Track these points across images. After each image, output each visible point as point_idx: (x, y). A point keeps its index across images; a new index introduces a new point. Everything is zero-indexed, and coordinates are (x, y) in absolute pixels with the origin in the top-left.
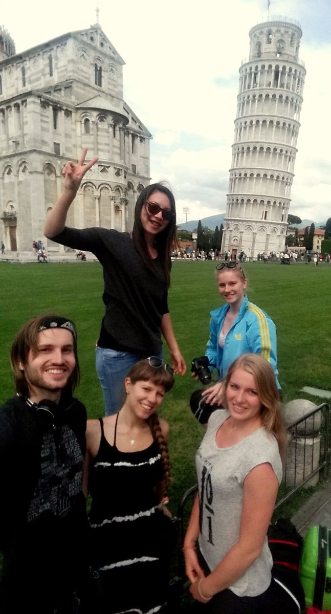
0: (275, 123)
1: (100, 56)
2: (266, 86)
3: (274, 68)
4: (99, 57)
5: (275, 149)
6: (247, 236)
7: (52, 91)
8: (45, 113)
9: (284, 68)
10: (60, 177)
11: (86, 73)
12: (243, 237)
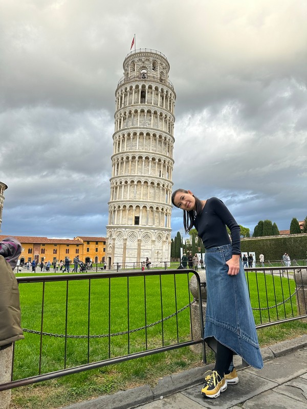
0: (138, 134)
5: (140, 157)
6: (119, 243)
9: (144, 87)
12: (116, 245)
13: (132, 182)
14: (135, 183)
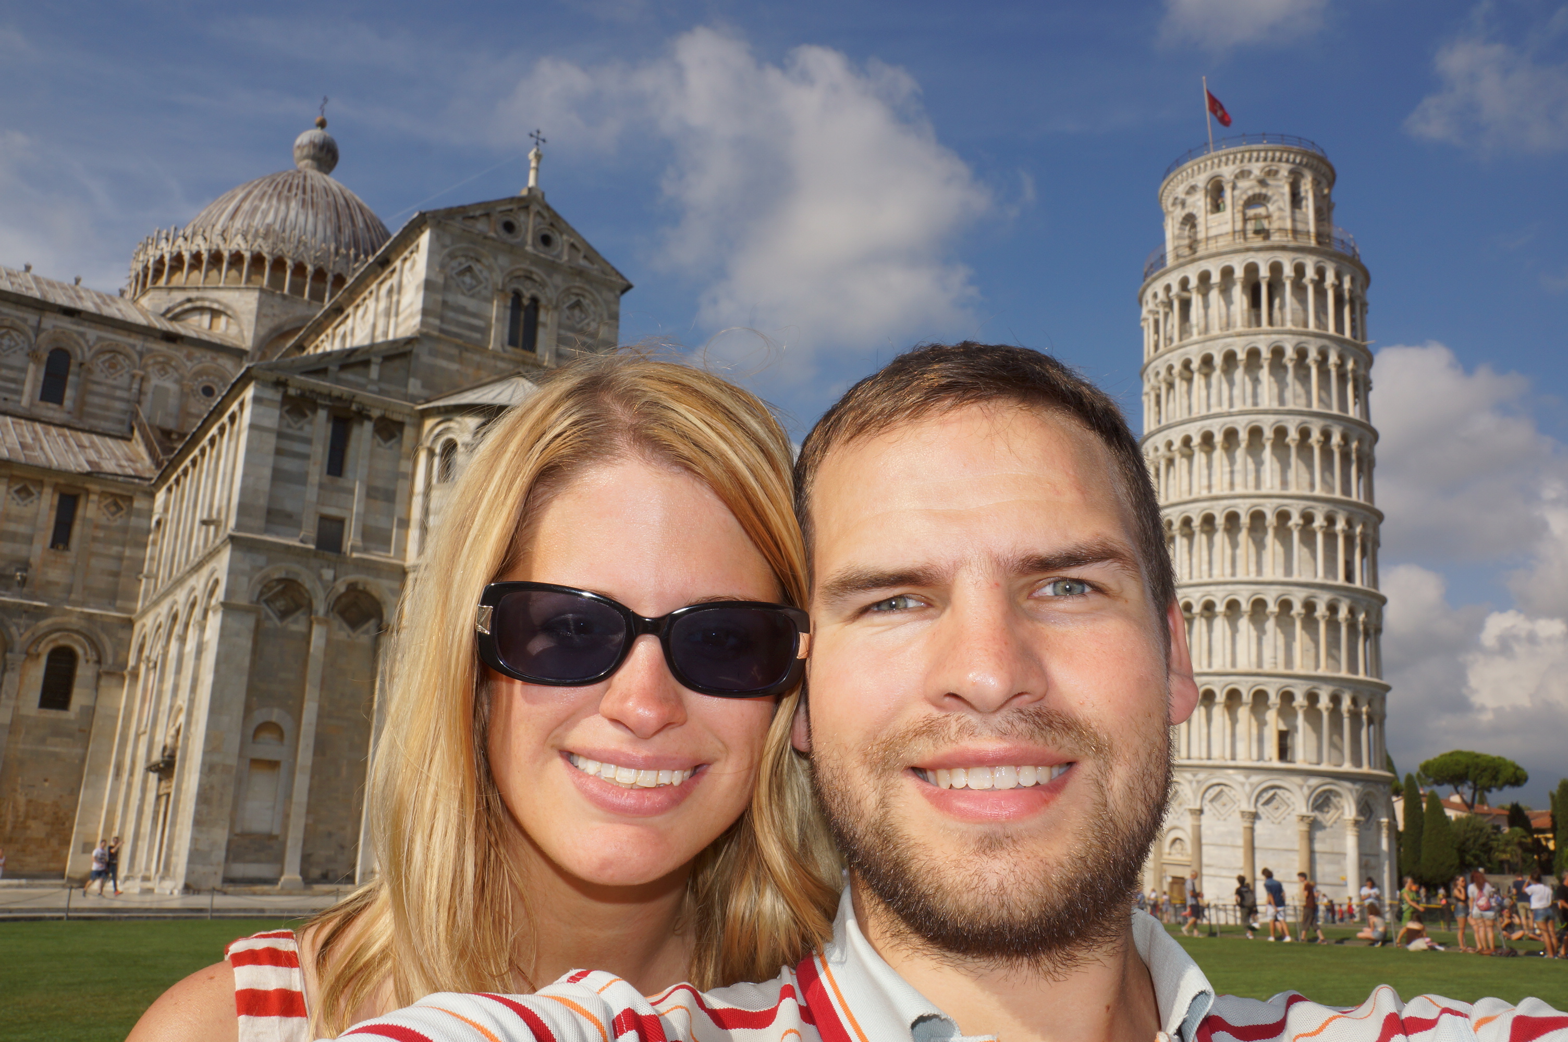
0: (1268, 433)
1: (533, 269)
2: (1221, 329)
3: (1239, 273)
4: (531, 272)
5: (1283, 516)
6: (1220, 827)
7: (333, 368)
8: (301, 428)
9: (1276, 268)
10: (325, 622)
11: (475, 315)
12: (1205, 831)
13: (1259, 605)
14: (1272, 608)
